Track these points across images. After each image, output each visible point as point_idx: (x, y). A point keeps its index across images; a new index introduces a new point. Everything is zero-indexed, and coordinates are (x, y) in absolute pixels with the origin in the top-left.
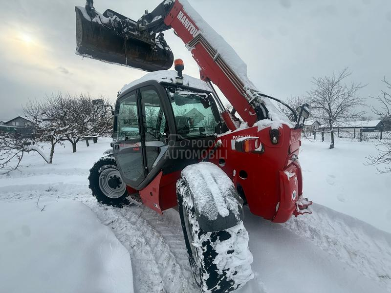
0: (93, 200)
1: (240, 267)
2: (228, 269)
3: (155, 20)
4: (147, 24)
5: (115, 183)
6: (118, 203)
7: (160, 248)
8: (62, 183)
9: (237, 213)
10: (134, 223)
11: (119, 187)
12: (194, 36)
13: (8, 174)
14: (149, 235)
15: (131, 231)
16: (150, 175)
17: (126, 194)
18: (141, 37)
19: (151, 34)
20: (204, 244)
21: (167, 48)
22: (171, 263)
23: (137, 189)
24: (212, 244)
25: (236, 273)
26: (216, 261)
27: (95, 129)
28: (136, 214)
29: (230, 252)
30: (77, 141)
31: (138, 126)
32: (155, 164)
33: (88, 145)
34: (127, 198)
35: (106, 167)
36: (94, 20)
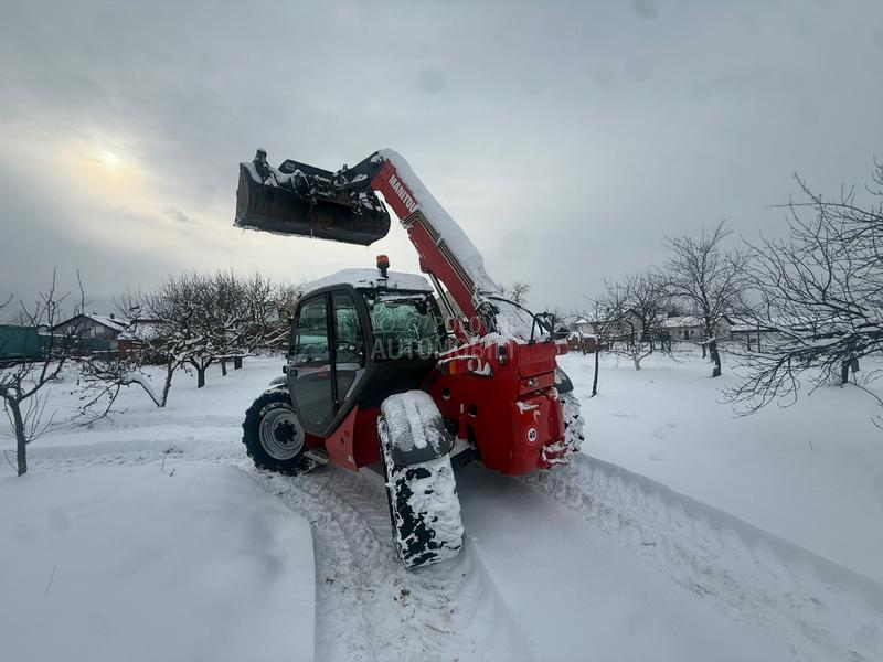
0: (248, 463)
1: (442, 513)
2: (426, 513)
3: (358, 180)
4: (346, 182)
5: (286, 433)
6: (290, 468)
7: (353, 523)
8: (193, 438)
9: (436, 445)
10: (315, 496)
11: (292, 440)
12: (412, 212)
13: (90, 426)
14: (338, 510)
15: (311, 506)
16: (341, 412)
17: (305, 448)
18: (336, 199)
19: (352, 195)
20: (398, 483)
21: (378, 209)
22: (367, 539)
23: (320, 435)
24: (407, 483)
25: (436, 519)
26: (410, 502)
27: (241, 341)
28: (319, 483)
29: (427, 492)
30: (207, 366)
31: (325, 332)
32: (348, 396)
33: (225, 373)
34: (305, 454)
35: (272, 406)
36: (267, 183)
